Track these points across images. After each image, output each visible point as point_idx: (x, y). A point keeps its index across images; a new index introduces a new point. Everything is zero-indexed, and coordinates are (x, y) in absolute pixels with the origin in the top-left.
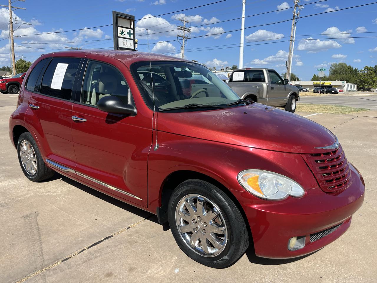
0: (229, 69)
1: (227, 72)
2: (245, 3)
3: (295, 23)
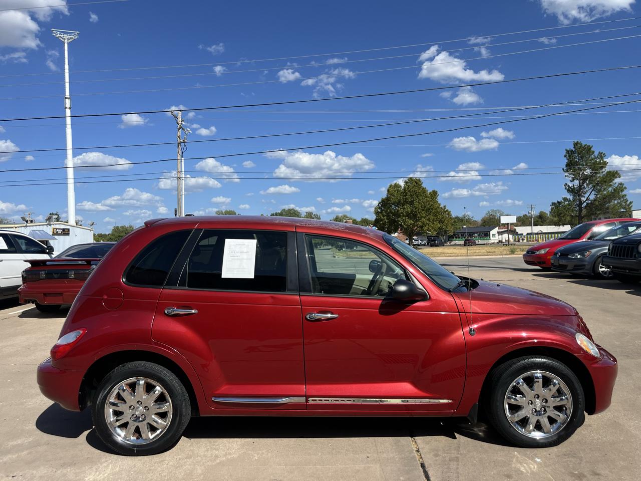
0: (54, 220)
1: (50, 225)
2: (70, 108)
3: (182, 153)
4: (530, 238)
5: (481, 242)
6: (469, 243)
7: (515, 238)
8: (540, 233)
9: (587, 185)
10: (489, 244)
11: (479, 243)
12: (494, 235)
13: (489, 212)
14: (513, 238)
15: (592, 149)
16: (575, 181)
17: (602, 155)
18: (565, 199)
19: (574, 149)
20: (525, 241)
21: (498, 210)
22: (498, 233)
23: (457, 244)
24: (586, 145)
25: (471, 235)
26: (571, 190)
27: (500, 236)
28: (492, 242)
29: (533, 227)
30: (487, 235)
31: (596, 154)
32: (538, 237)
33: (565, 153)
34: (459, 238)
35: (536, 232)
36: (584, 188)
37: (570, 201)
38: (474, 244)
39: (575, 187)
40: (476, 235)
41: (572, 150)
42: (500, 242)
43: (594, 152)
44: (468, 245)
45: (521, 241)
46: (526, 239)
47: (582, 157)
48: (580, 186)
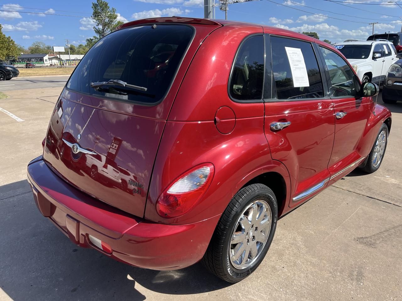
4: (71, 63)
5: (37, 65)
6: (30, 66)
7: (60, 62)
8: (76, 60)
9: (107, 29)
10: (44, 66)
11: (37, 66)
12: (46, 60)
13: (34, 44)
14: (59, 63)
15: (108, 5)
16: (100, 25)
17: (114, 10)
18: (95, 37)
19: (97, 3)
20: (67, 65)
21: (41, 42)
22: (49, 58)
23: (19, 67)
24: (104, 2)
25: (29, 60)
26: (98, 32)
27: (51, 61)
28: (46, 65)
29: (70, 55)
30: (41, 60)
31: (111, 9)
32: (76, 63)
33: (92, 5)
34: (20, 62)
35: (74, 59)
36: (105, 31)
37: (98, 39)
38: (33, 67)
39: (100, 29)
40: (33, 60)
41: (96, 4)
42: (51, 65)
43: (109, 7)
44: (29, 68)
45: (65, 65)
46: (68, 63)
47: (103, 10)
48: (103, 29)
